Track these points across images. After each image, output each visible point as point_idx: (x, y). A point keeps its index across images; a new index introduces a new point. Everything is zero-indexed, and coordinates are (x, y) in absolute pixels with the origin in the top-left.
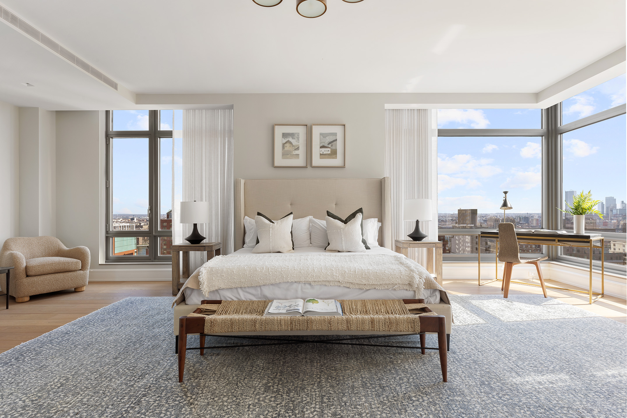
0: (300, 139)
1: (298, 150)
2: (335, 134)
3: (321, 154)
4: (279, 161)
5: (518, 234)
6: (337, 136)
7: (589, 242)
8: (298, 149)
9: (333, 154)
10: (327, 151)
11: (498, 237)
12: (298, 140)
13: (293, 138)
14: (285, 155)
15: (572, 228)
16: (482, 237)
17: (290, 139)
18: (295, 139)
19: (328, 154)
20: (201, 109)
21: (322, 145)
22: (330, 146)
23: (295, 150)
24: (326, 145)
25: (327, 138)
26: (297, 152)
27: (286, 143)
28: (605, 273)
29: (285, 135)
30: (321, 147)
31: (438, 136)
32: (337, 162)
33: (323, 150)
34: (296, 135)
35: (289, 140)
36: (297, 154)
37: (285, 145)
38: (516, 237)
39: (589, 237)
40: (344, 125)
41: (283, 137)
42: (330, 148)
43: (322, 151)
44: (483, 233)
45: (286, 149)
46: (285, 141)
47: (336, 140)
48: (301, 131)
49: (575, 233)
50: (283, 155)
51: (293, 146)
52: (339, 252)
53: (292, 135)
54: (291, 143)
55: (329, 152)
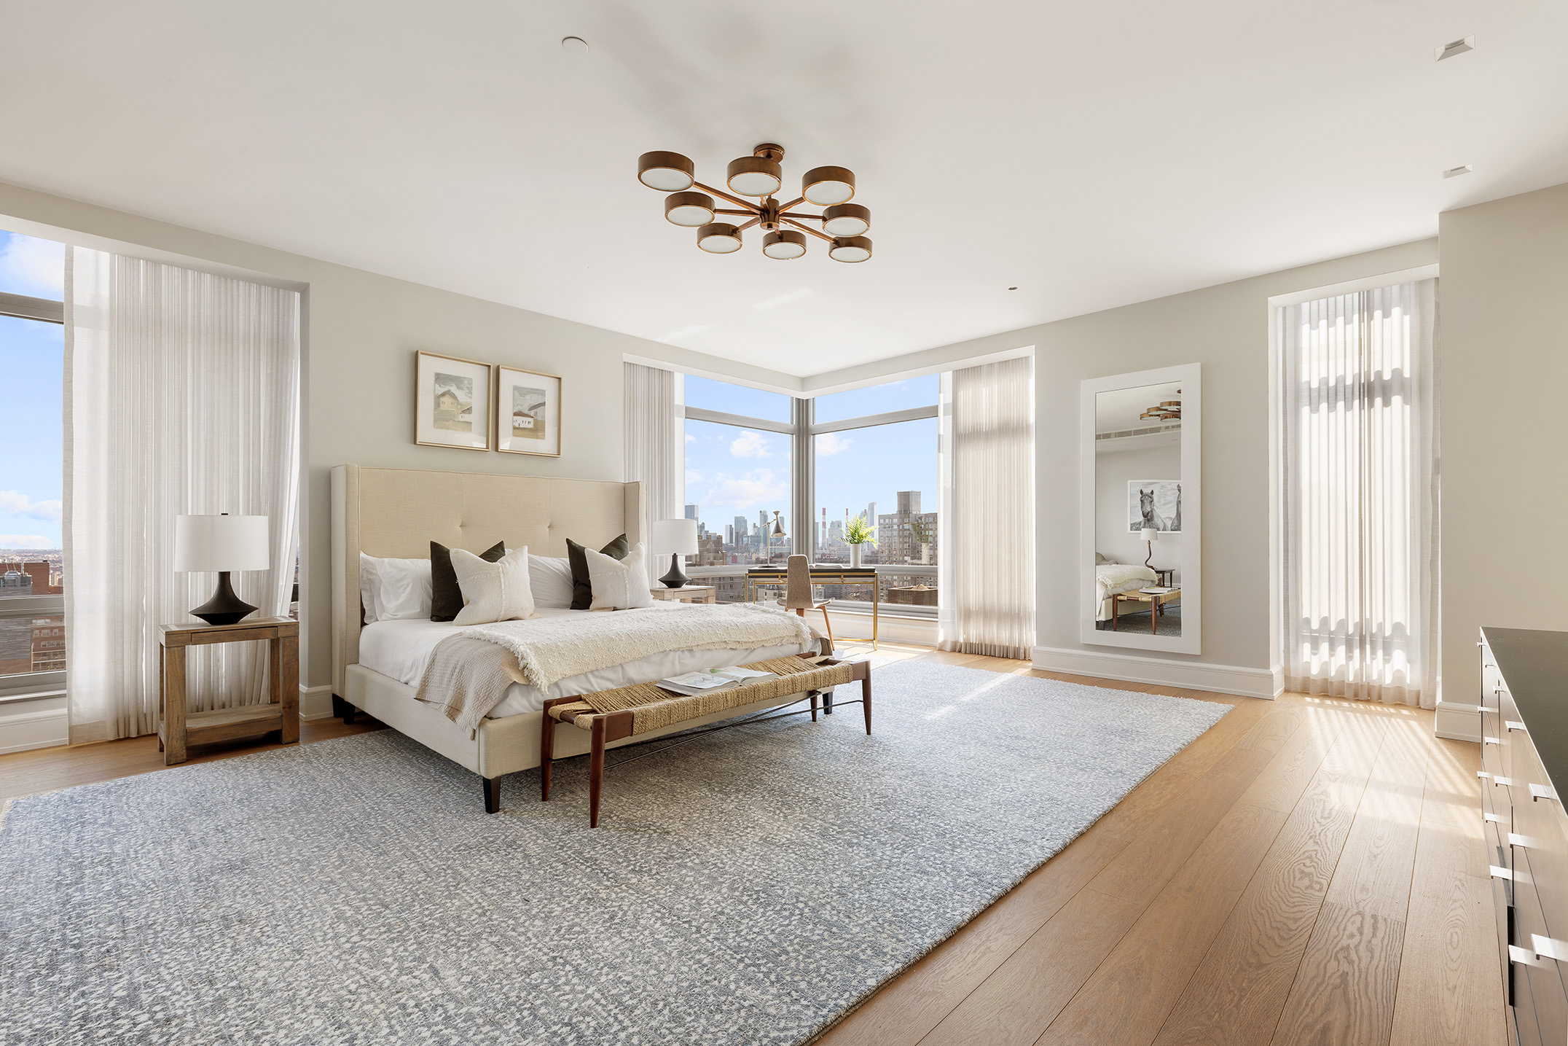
0: (473, 391)
1: (470, 413)
2: (542, 393)
3: (515, 428)
4: (427, 432)
5: (812, 571)
6: (545, 395)
7: (874, 576)
8: (468, 411)
9: (537, 430)
10: (527, 422)
11: (786, 577)
12: (470, 393)
13: (459, 388)
14: (442, 419)
15: (849, 562)
16: (750, 577)
17: (453, 389)
18: (462, 389)
19: (530, 430)
20: (200, 270)
21: (516, 410)
22: (532, 413)
23: (464, 412)
24: (526, 411)
25: (528, 397)
26: (466, 417)
27: (443, 395)
28: (878, 615)
29: (440, 378)
30: (515, 414)
31: (686, 418)
32: (545, 445)
33: (520, 419)
34: (466, 382)
35: (449, 391)
36: (468, 423)
37: (442, 399)
38: (810, 574)
39: (873, 570)
40: (560, 379)
41: (436, 382)
42: (532, 417)
43: (518, 422)
44: (750, 571)
45: (443, 407)
46: (441, 390)
47: (544, 404)
48: (477, 376)
49: (851, 566)
50: (436, 420)
51: (459, 403)
52: (615, 609)
53: (457, 381)
54: (454, 397)
55: (531, 426)
